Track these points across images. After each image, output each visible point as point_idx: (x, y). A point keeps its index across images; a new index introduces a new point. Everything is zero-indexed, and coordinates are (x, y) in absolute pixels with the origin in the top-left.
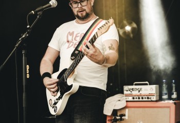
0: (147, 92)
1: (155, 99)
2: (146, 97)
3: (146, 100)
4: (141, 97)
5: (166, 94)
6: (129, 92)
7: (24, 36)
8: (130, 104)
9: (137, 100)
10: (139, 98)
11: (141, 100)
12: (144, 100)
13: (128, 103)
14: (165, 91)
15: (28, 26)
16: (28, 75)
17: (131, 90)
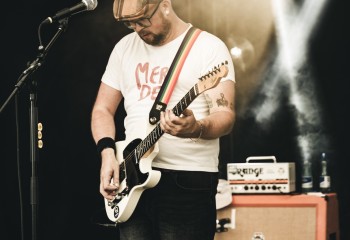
0: (273, 177)
1: (287, 190)
2: (271, 186)
3: (271, 191)
4: (260, 186)
5: (309, 180)
6: (237, 177)
7: (32, 67)
8: (239, 200)
9: (254, 191)
10: (257, 188)
11: (260, 191)
12: (267, 191)
13: (237, 197)
14: (307, 175)
15: (41, 47)
16: (40, 142)
17: (242, 173)
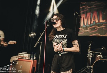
1: (28, 59)
6: (20, 55)
8: (19, 59)
12: (24, 58)
14: (32, 56)
